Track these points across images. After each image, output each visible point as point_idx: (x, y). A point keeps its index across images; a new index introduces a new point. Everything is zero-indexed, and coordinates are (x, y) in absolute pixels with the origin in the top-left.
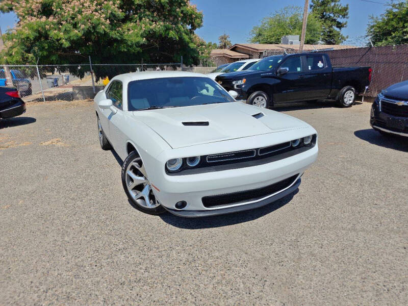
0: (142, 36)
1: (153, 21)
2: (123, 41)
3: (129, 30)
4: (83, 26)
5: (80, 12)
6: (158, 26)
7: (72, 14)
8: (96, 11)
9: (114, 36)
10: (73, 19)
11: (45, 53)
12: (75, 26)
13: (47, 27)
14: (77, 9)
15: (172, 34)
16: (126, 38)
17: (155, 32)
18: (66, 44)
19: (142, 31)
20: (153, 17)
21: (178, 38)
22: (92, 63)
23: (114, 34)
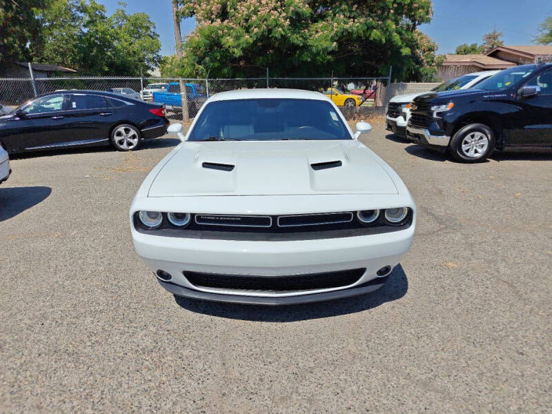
0: (332, 40)
1: (350, 18)
2: (306, 47)
3: (317, 32)
4: (256, 30)
5: (256, 12)
6: (356, 25)
7: (247, 15)
8: (275, 9)
9: (296, 41)
10: (247, 21)
11: (216, 64)
12: (247, 30)
13: (220, 32)
14: (252, 8)
15: (376, 34)
16: (310, 42)
17: (350, 34)
18: (238, 53)
19: (333, 33)
20: (351, 12)
21: (384, 40)
22: (269, 77)
23: (296, 39)
